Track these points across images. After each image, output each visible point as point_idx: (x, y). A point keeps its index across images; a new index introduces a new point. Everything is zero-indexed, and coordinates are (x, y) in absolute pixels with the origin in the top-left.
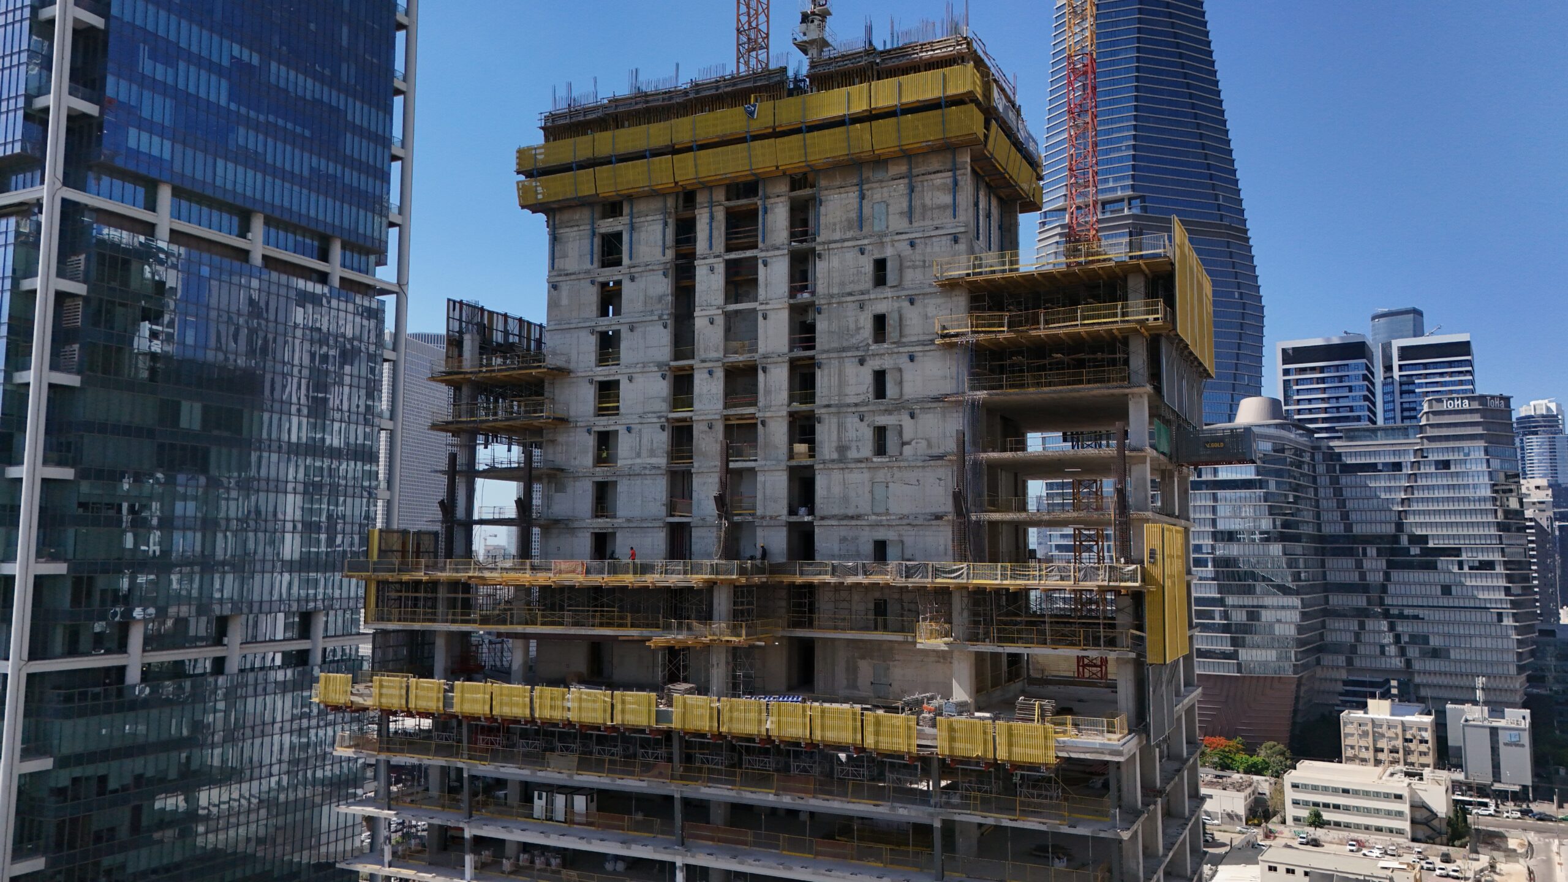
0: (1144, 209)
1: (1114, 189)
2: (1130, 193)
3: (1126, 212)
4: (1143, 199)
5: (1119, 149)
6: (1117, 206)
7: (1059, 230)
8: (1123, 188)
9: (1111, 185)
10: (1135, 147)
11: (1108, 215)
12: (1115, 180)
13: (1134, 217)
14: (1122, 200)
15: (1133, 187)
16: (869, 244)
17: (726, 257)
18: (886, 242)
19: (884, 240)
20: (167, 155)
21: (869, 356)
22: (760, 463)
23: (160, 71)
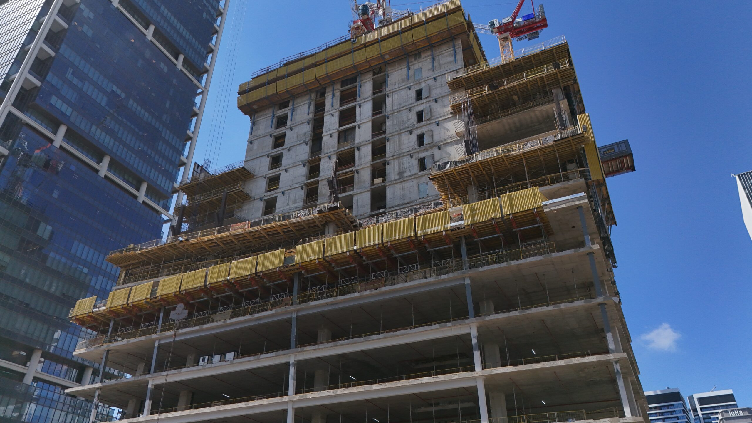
16: (413, 85)
17: (340, 109)
18: (422, 82)
19: (420, 81)
20: (68, 113)
21: (414, 129)
22: (355, 191)
23: (75, 81)
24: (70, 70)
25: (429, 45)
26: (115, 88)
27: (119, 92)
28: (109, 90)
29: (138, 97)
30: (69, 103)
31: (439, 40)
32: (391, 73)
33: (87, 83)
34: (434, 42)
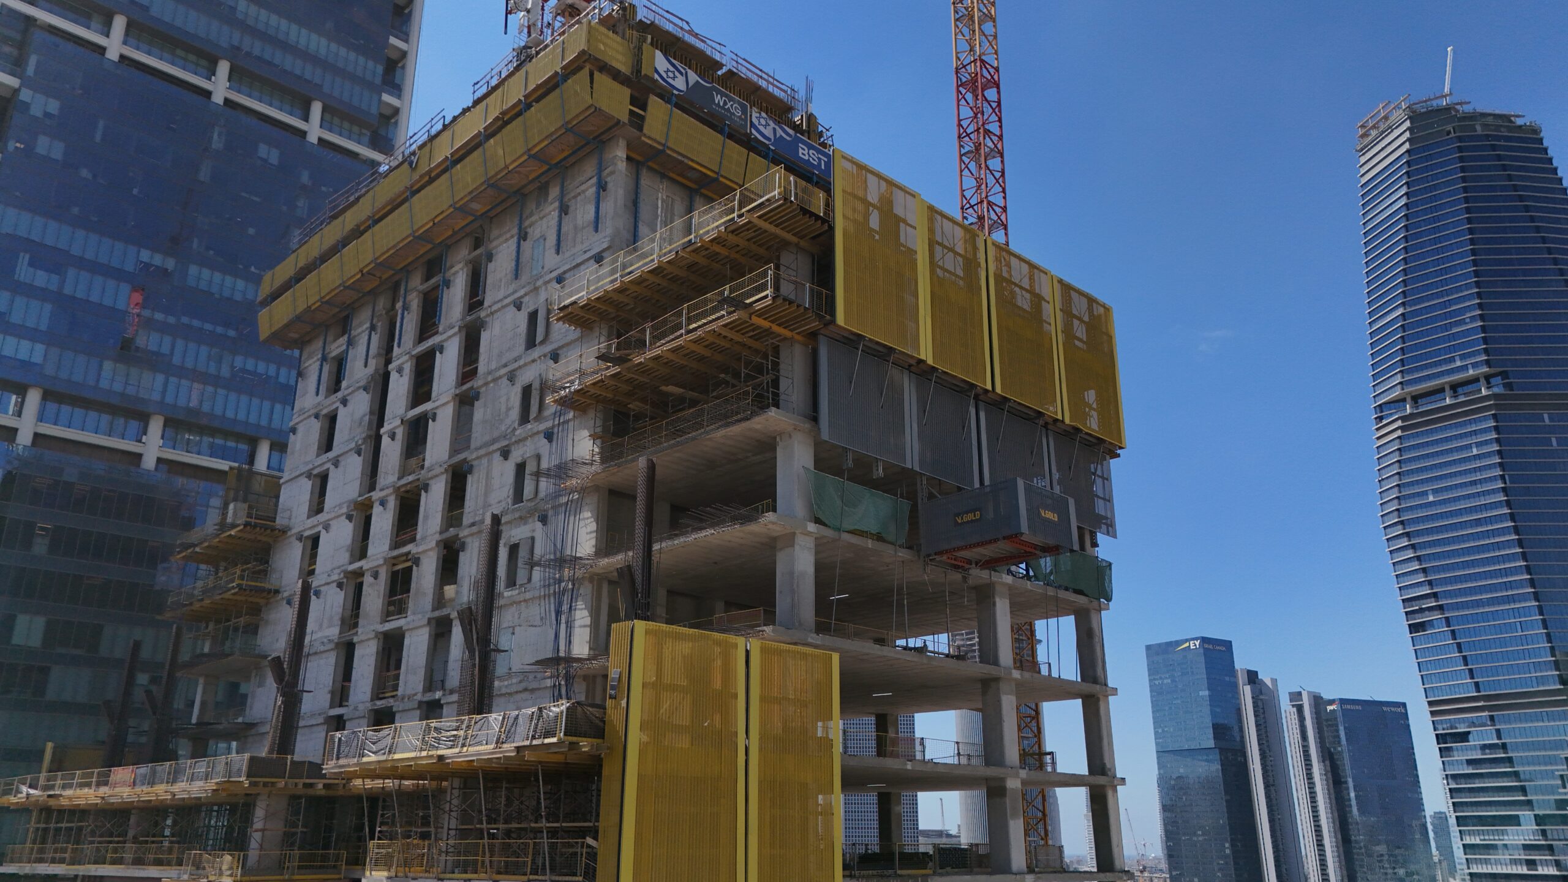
0: (1509, 386)
1: (1464, 368)
2: (1485, 369)
3: (1484, 392)
4: (1504, 375)
5: (1462, 322)
6: (1469, 388)
7: (1399, 423)
8: (1475, 365)
9: (1458, 363)
10: (1482, 317)
11: (1462, 399)
12: (1463, 357)
13: (1495, 396)
14: (1475, 380)
15: (1488, 363)
16: (526, 295)
17: (414, 353)
18: (540, 287)
19: (537, 285)
20: (37, 358)
21: (513, 444)
22: (409, 619)
23: (41, 278)
24: (24, 259)
25: (549, 170)
26: (145, 255)
27: (158, 260)
28: (129, 267)
29: (211, 252)
30: (32, 335)
31: (566, 154)
32: (496, 247)
33: (71, 273)
34: (558, 160)
